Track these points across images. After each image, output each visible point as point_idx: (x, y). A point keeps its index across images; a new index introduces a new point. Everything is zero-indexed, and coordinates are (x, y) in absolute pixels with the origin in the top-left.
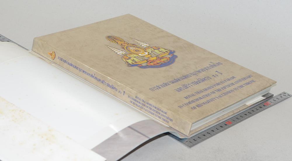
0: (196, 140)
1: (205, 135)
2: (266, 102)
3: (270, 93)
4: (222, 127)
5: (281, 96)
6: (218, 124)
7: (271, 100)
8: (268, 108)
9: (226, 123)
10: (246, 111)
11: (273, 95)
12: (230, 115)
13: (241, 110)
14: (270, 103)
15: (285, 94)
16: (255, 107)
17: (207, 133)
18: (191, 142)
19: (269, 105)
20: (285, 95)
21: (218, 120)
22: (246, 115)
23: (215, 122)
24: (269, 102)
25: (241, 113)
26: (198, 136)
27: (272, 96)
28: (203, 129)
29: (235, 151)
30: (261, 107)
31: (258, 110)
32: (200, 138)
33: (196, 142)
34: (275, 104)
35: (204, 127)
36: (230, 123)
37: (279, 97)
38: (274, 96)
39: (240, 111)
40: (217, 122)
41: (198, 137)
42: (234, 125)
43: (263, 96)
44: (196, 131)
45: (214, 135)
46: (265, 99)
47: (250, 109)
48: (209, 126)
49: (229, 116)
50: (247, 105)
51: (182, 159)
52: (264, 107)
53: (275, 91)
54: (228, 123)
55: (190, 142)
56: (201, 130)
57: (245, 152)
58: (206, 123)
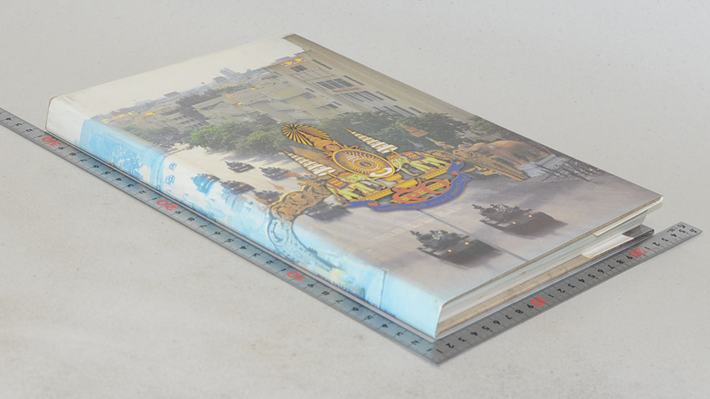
0: (453, 347)
1: (476, 334)
2: (634, 249)
3: (643, 226)
4: (520, 312)
5: (673, 233)
6: (509, 304)
7: (649, 244)
8: (639, 262)
9: (532, 301)
10: (582, 271)
11: (653, 230)
12: (541, 282)
13: (569, 269)
14: (645, 252)
15: (684, 227)
16: (606, 262)
17: (483, 327)
18: (441, 352)
19: (643, 257)
20: (683, 229)
21: (511, 296)
22: (583, 281)
23: (503, 300)
24: (642, 248)
25: (571, 276)
26: (459, 335)
27: (649, 234)
28: (472, 318)
29: (552, 372)
30: (620, 262)
31: (614, 270)
32: (463, 341)
33: (454, 351)
34: (657, 254)
35: (475, 314)
36: (541, 301)
37: (668, 236)
38: (655, 234)
39: (566, 273)
40: (509, 300)
41: (459, 339)
42: (550, 306)
43: (627, 234)
44: (453, 324)
45: (500, 332)
46: (632, 241)
47: (591, 266)
48: (487, 311)
49: (539, 286)
50: (586, 258)
51: (416, 395)
52: (629, 262)
53: (657, 221)
54: (535, 302)
55: (438, 350)
56: (466, 320)
57: (577, 375)
58: (481, 304)
